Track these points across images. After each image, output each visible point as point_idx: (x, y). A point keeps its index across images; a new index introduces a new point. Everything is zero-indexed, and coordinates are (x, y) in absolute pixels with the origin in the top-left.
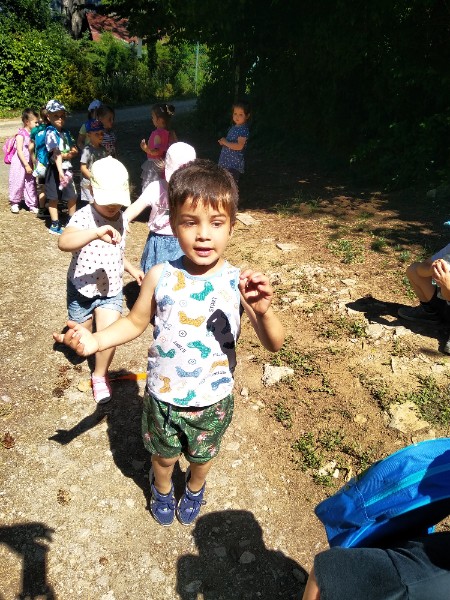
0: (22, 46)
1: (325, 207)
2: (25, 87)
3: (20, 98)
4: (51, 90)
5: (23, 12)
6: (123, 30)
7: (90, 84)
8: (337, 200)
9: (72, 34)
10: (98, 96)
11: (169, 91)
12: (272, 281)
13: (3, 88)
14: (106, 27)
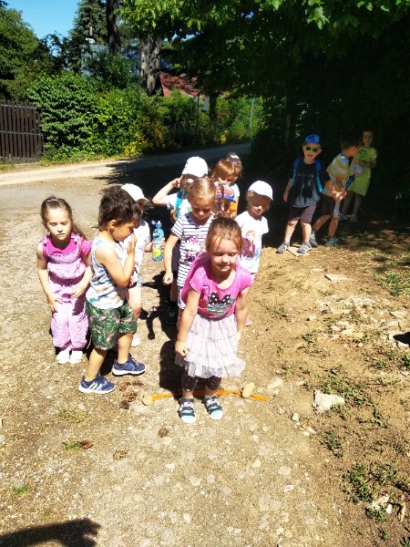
0: (107, 103)
1: (372, 240)
2: (106, 136)
3: (102, 144)
4: (128, 137)
5: (109, 76)
6: (189, 86)
7: (160, 132)
8: (384, 234)
9: (147, 92)
10: (166, 142)
11: (227, 137)
12: (321, 310)
13: (89, 136)
14: (175, 85)
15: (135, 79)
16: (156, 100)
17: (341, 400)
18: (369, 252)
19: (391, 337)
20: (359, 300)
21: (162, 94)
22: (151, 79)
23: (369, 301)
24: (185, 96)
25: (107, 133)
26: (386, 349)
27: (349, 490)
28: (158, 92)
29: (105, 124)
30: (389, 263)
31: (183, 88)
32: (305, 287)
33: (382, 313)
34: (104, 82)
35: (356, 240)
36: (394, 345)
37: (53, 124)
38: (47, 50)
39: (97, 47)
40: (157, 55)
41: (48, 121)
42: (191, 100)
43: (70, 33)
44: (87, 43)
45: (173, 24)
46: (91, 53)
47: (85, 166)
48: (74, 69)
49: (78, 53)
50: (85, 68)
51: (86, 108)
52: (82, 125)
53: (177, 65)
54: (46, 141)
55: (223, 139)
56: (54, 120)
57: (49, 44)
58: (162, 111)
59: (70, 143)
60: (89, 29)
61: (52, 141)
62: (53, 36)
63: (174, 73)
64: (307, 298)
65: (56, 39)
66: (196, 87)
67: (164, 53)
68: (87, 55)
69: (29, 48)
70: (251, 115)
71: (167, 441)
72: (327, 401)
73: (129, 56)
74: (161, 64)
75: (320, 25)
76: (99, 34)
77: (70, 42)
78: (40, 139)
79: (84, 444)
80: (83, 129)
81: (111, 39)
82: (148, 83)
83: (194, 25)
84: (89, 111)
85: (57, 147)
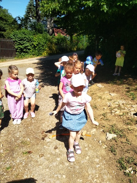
0: (36, 38)
2: (36, 50)
3: (35, 52)
4: (43, 50)
5: (37, 30)
6: (64, 32)
7: (54, 48)
8: (129, 79)
9: (50, 34)
10: (56, 51)
11: (76, 48)
12: (108, 105)
13: (31, 50)
14: (59, 32)
15: (46, 31)
16: (53, 37)
17: (115, 136)
18: (124, 86)
19: (132, 114)
20: (121, 102)
21: (55, 35)
22: (51, 30)
23: (124, 102)
24: (62, 36)
25: (37, 48)
26: (130, 118)
27: (118, 166)
28: (53, 35)
29: (36, 45)
30: (131, 89)
31: (61, 33)
32: (103, 98)
33: (129, 106)
34: (35, 32)
35: (120, 82)
36: (133, 117)
37: (19, 46)
38: (16, 22)
39: (33, 20)
40: (53, 22)
41: (17, 45)
42: (64, 37)
43: (24, 16)
44: (30, 19)
45: (57, 12)
46: (31, 22)
47: (29, 59)
48: (25, 28)
49: (27, 22)
50: (29, 27)
51: (29, 40)
52: (28, 46)
53: (59, 26)
54: (17, 51)
55: (75, 49)
56: (19, 45)
57: (17, 20)
58: (55, 41)
59: (24, 52)
60: (30, 14)
61: (19, 52)
62: (18, 17)
63: (58, 28)
64: (104, 102)
65: (19, 18)
66: (65, 32)
67: (55, 22)
68: (30, 23)
69: (10, 21)
70: (84, 41)
71: (57, 151)
72: (111, 136)
73: (43, 23)
74: (54, 25)
75: (105, 11)
76: (33, 16)
77: (24, 19)
78: (14, 51)
79: (29, 152)
80: (28, 47)
81: (38, 17)
82: (50, 32)
83: (64, 12)
84: (31, 41)
85: (20, 54)
